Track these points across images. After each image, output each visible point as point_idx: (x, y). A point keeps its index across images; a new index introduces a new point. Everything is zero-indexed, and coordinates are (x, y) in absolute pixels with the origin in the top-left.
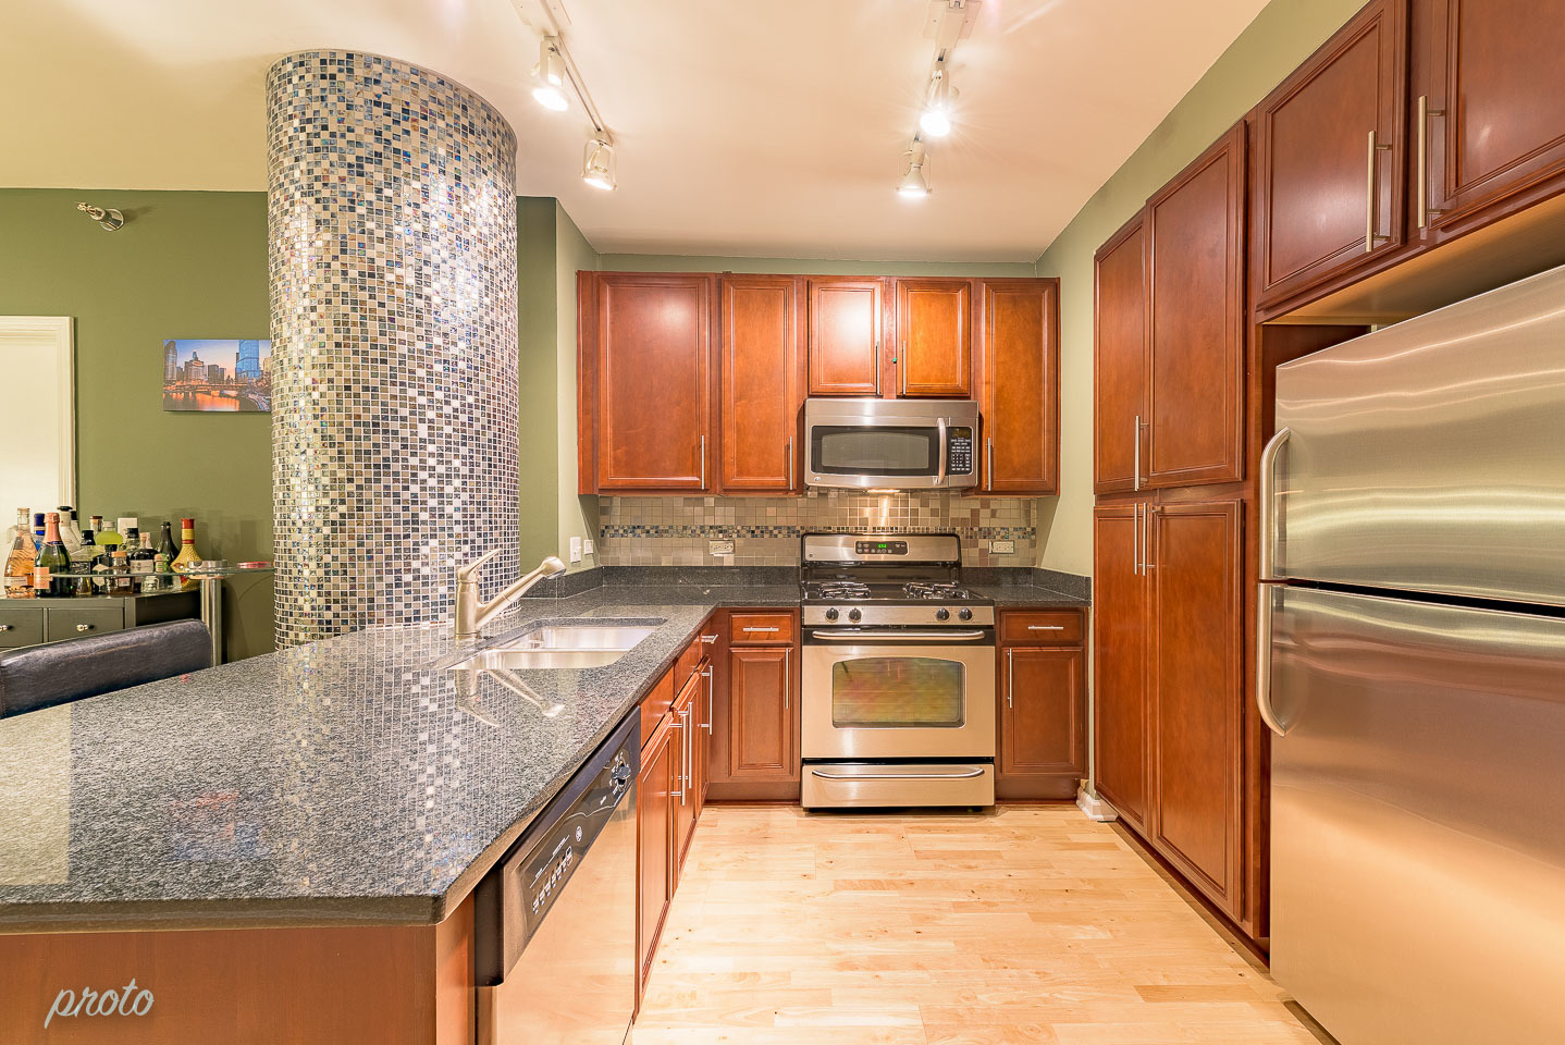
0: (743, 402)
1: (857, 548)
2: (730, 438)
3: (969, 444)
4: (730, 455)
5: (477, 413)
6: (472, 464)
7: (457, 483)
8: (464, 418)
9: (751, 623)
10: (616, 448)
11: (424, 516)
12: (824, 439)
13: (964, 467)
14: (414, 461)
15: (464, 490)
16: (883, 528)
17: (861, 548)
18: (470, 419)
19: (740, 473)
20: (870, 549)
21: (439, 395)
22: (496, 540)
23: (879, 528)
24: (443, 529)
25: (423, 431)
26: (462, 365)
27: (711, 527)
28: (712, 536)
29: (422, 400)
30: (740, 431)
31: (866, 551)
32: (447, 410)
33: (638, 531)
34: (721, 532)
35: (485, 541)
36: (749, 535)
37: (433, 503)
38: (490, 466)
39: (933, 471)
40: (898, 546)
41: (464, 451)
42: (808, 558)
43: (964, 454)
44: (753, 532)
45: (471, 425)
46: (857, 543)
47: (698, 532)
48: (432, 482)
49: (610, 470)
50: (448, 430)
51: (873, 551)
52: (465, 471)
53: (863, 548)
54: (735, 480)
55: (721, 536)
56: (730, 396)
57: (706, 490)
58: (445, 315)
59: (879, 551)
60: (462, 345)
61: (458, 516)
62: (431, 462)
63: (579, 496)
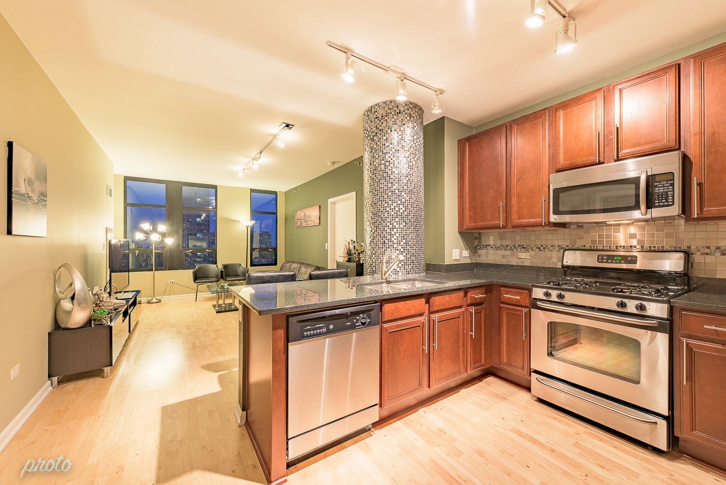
0: (520, 182)
1: (598, 259)
2: (514, 201)
3: (672, 185)
4: (514, 209)
5: (401, 207)
6: (399, 224)
7: (395, 230)
8: (397, 209)
9: (508, 293)
10: (470, 211)
11: (386, 241)
12: (561, 195)
13: (667, 201)
14: (384, 224)
15: (397, 233)
16: (624, 247)
17: (600, 259)
18: (399, 209)
19: (519, 218)
20: (607, 260)
21: (390, 202)
22: (408, 250)
23: (620, 247)
24: (391, 246)
25: (386, 214)
26: (397, 192)
27: (519, 246)
28: (519, 250)
29: (386, 205)
30: (519, 196)
31: (605, 261)
32: (392, 207)
33: (488, 247)
34: (523, 248)
35: (404, 250)
36: (537, 250)
37: (389, 237)
38: (406, 224)
39: (637, 206)
40: (630, 258)
41: (397, 220)
42: (565, 263)
43: (667, 192)
44: (539, 248)
45: (399, 211)
46: (598, 256)
47: (513, 248)
48: (388, 231)
49: (468, 221)
50: (393, 213)
51: (610, 261)
52: (397, 226)
53: (602, 259)
54: (516, 221)
55: (523, 250)
56: (514, 180)
57: (504, 227)
58: (392, 176)
59: (614, 261)
60: (396, 185)
61: (395, 241)
62: (388, 224)
63: (459, 233)
